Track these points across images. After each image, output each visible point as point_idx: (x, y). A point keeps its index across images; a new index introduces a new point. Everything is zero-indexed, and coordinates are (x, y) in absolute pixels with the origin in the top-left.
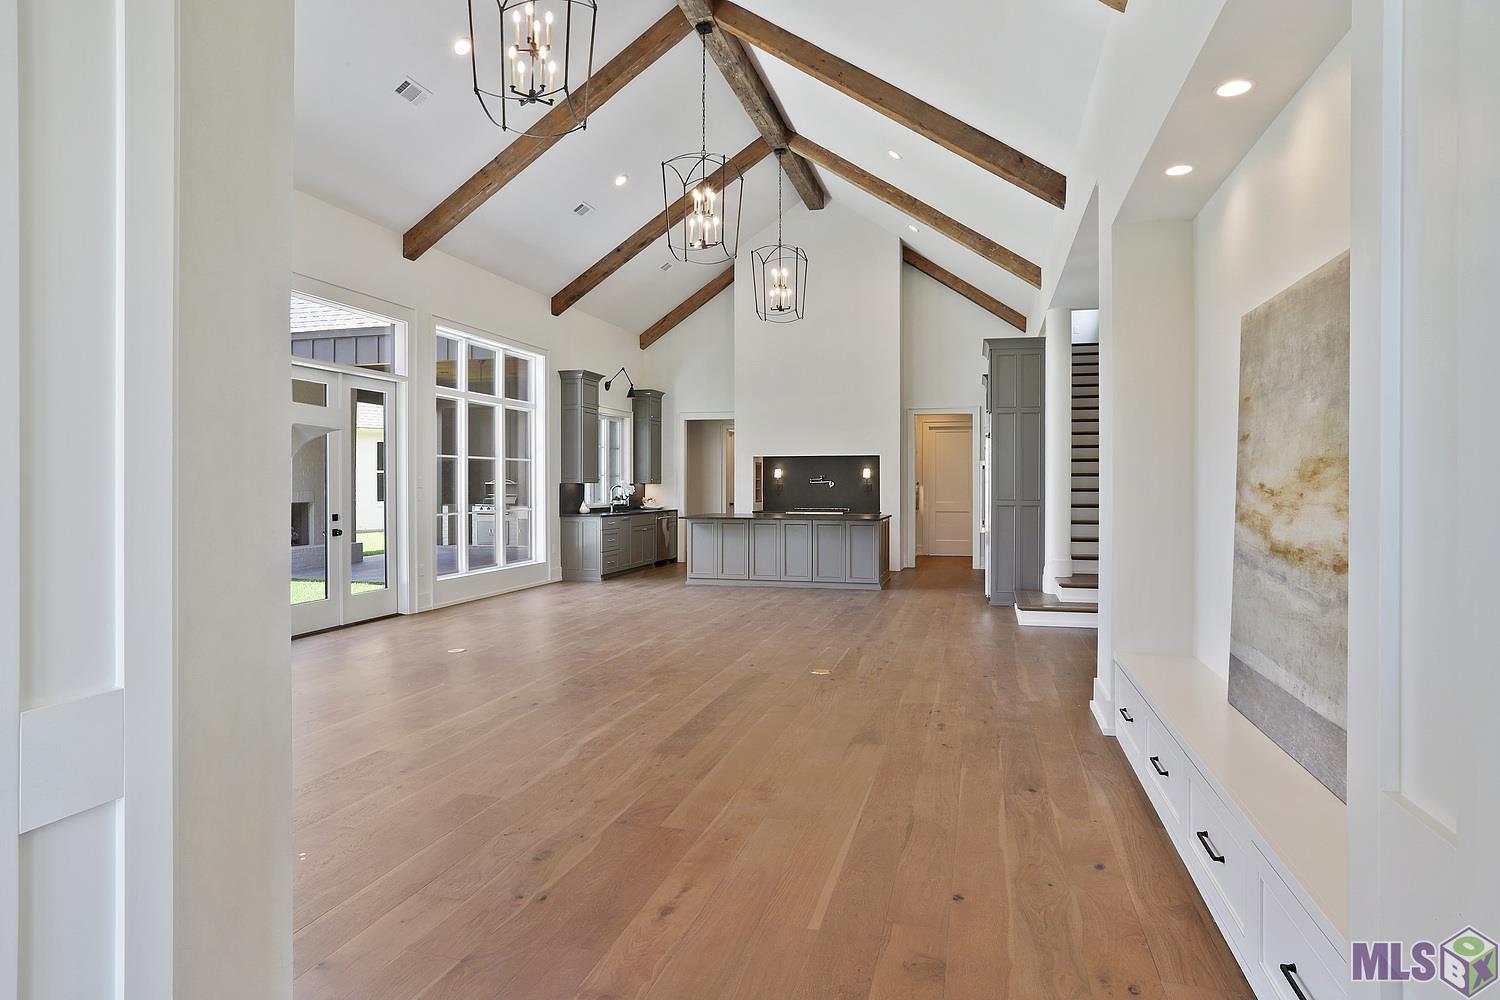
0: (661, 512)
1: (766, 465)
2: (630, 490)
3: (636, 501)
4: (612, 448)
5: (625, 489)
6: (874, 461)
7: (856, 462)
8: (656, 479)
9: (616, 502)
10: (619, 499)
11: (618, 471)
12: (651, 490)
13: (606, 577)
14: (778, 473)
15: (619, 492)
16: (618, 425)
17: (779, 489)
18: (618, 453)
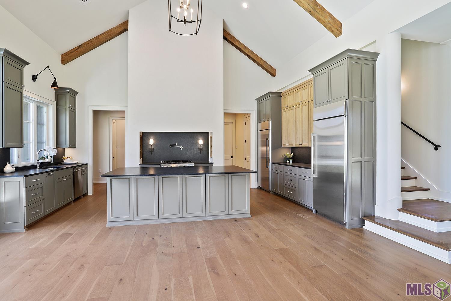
0: (76, 166)
1: (144, 136)
2: (55, 152)
3: (58, 160)
4: (39, 124)
5: (50, 151)
6: (206, 136)
7: (193, 135)
8: (73, 144)
9: (42, 161)
10: (45, 159)
11: (44, 139)
12: (68, 152)
13: (29, 227)
14: (152, 142)
15: (45, 154)
16: (44, 109)
17: (152, 150)
18: (44, 128)
